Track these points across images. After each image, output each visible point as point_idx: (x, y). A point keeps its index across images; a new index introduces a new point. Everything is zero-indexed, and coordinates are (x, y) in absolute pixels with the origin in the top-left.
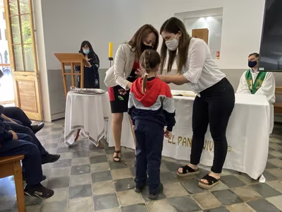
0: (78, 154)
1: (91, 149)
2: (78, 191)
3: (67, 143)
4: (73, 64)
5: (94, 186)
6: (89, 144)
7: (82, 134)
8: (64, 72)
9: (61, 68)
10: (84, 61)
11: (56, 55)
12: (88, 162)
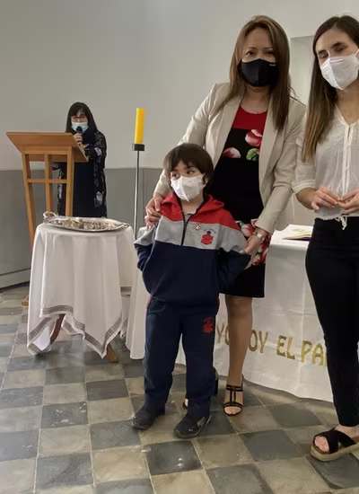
0: (58, 375)
1: (87, 363)
2: (57, 469)
3: (32, 347)
4: (50, 156)
5: (96, 456)
6: (84, 349)
7: (68, 326)
8: (29, 177)
9: (20, 166)
10: (76, 151)
11: (12, 136)
12: (82, 397)
